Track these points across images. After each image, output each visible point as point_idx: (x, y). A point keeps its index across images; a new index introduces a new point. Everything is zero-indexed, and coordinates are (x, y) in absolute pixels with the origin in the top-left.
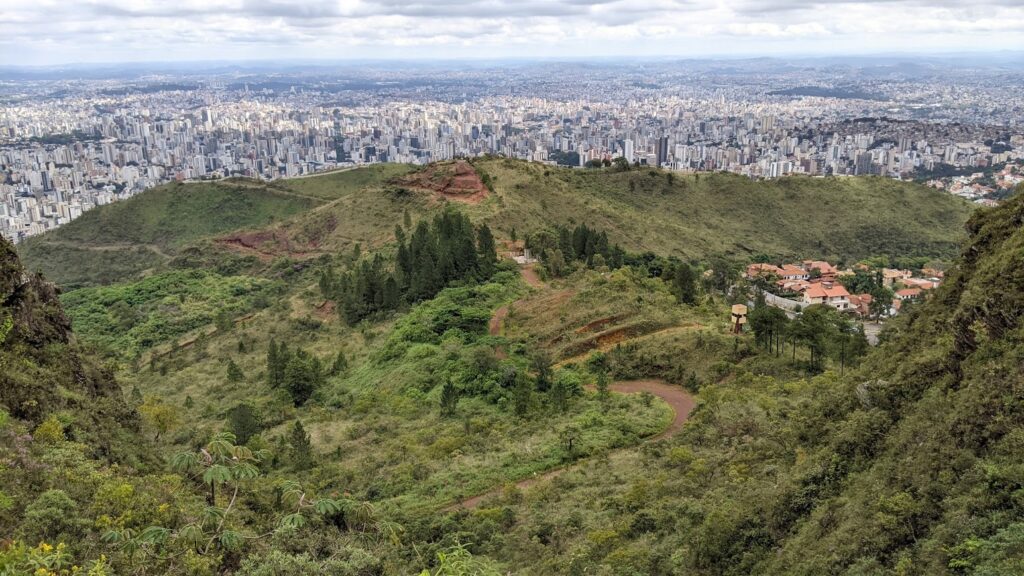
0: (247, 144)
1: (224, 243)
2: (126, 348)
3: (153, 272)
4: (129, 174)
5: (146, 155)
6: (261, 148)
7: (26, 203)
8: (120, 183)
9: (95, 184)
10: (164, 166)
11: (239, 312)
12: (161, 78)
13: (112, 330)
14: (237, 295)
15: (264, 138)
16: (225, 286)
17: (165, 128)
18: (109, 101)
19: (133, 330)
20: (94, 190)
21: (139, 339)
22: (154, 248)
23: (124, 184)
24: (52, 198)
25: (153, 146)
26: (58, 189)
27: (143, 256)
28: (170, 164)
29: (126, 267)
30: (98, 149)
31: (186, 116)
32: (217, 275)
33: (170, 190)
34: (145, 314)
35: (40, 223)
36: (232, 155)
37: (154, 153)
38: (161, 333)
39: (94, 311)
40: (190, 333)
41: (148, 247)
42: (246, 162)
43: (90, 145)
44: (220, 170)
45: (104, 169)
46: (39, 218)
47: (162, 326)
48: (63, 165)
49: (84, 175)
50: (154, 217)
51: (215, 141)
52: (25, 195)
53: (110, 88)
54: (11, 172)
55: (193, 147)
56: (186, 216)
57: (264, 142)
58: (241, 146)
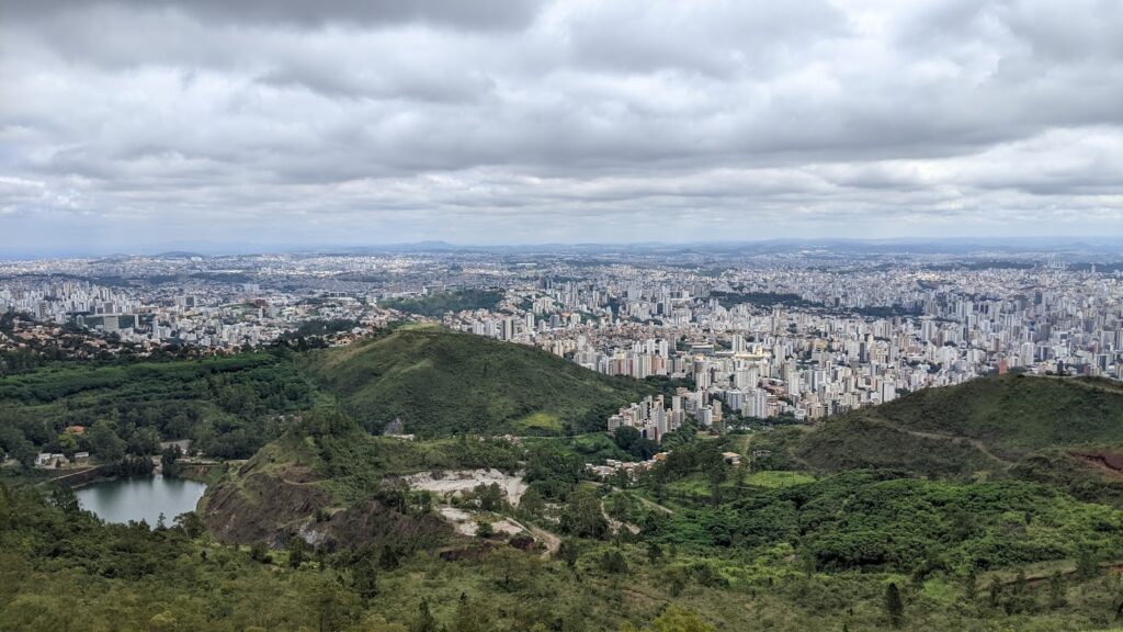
0: (1087, 334)
1: (1082, 459)
2: (957, 563)
3: (988, 476)
4: (948, 355)
5: (966, 336)
6: (1106, 340)
7: (843, 372)
8: (936, 363)
9: (910, 361)
10: (985, 351)
11: (1105, 555)
12: (991, 255)
13: (940, 535)
14: (1100, 530)
15: (1109, 329)
16: (1083, 515)
17: (991, 308)
18: (932, 276)
19: (966, 543)
20: (907, 367)
21: (974, 556)
22: (979, 445)
23: (940, 364)
24: (866, 370)
25: (975, 327)
26: (873, 362)
27: (965, 451)
28: (992, 349)
29: (944, 461)
30: (918, 325)
31: (1016, 297)
32: (1069, 497)
33: (1006, 382)
34: (981, 526)
35: (853, 394)
36: (1067, 346)
37: (976, 334)
38: (1001, 556)
39: (920, 508)
40: (1035, 566)
41: (972, 443)
42: (1086, 357)
43: (909, 321)
44: (1051, 361)
45: (920, 346)
46: (853, 389)
47: (1003, 547)
48: (880, 339)
49: (900, 351)
50: (985, 409)
51: (1048, 327)
52: (841, 363)
53: (936, 264)
54: (832, 340)
55: (1022, 332)
56: (1022, 415)
57: (1111, 335)
58: (1080, 335)
